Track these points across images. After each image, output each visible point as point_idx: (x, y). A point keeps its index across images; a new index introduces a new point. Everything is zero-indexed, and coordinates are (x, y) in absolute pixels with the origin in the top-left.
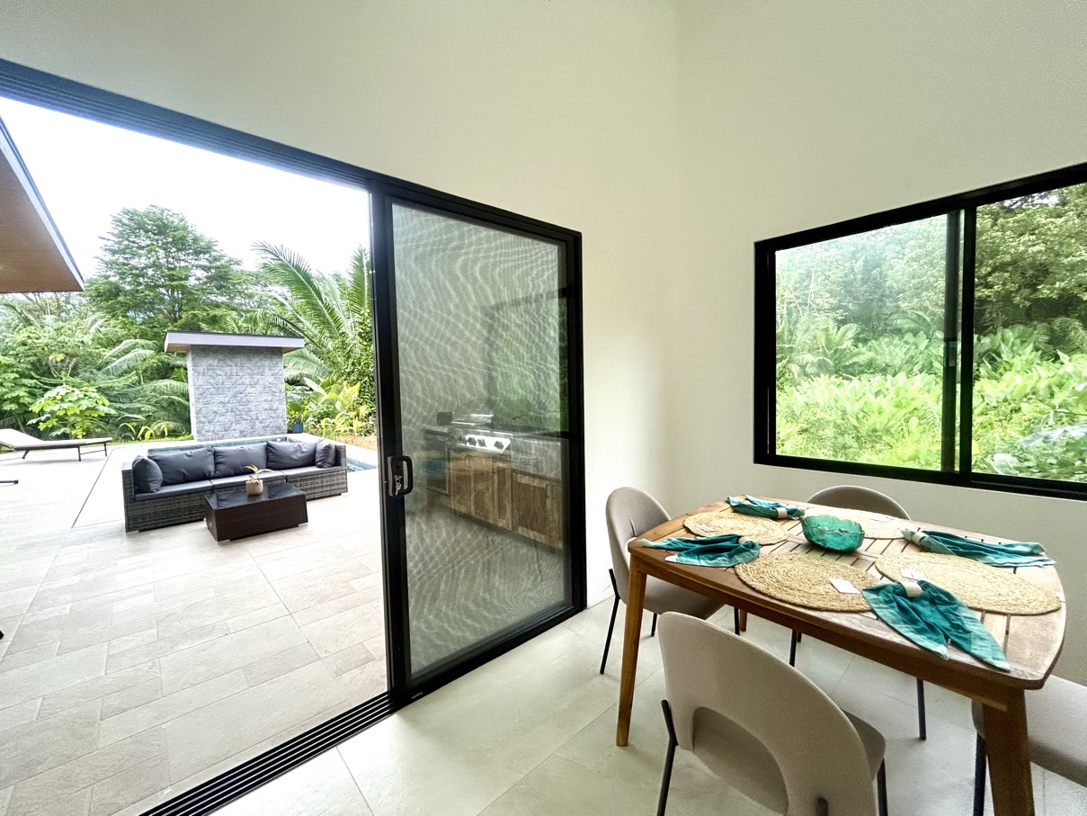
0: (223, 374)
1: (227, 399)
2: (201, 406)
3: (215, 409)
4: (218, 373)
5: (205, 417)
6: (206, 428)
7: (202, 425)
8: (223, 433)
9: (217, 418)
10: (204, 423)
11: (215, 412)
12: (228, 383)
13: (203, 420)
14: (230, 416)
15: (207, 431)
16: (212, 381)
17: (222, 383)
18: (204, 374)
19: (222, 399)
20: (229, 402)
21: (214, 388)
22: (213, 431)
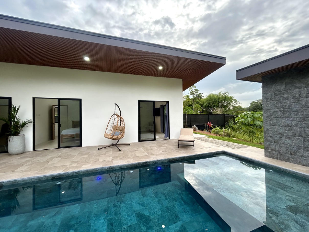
0: (290, 97)
1: (294, 123)
2: (269, 127)
3: (281, 131)
4: (286, 96)
5: (271, 137)
6: (272, 147)
7: (268, 143)
8: (290, 156)
9: (283, 139)
10: (270, 142)
11: (281, 134)
12: (296, 106)
13: (270, 139)
14: (296, 141)
15: (272, 150)
16: (279, 105)
17: (289, 107)
18: (271, 99)
19: (289, 122)
20: (296, 126)
21: (281, 111)
22: (279, 151)
